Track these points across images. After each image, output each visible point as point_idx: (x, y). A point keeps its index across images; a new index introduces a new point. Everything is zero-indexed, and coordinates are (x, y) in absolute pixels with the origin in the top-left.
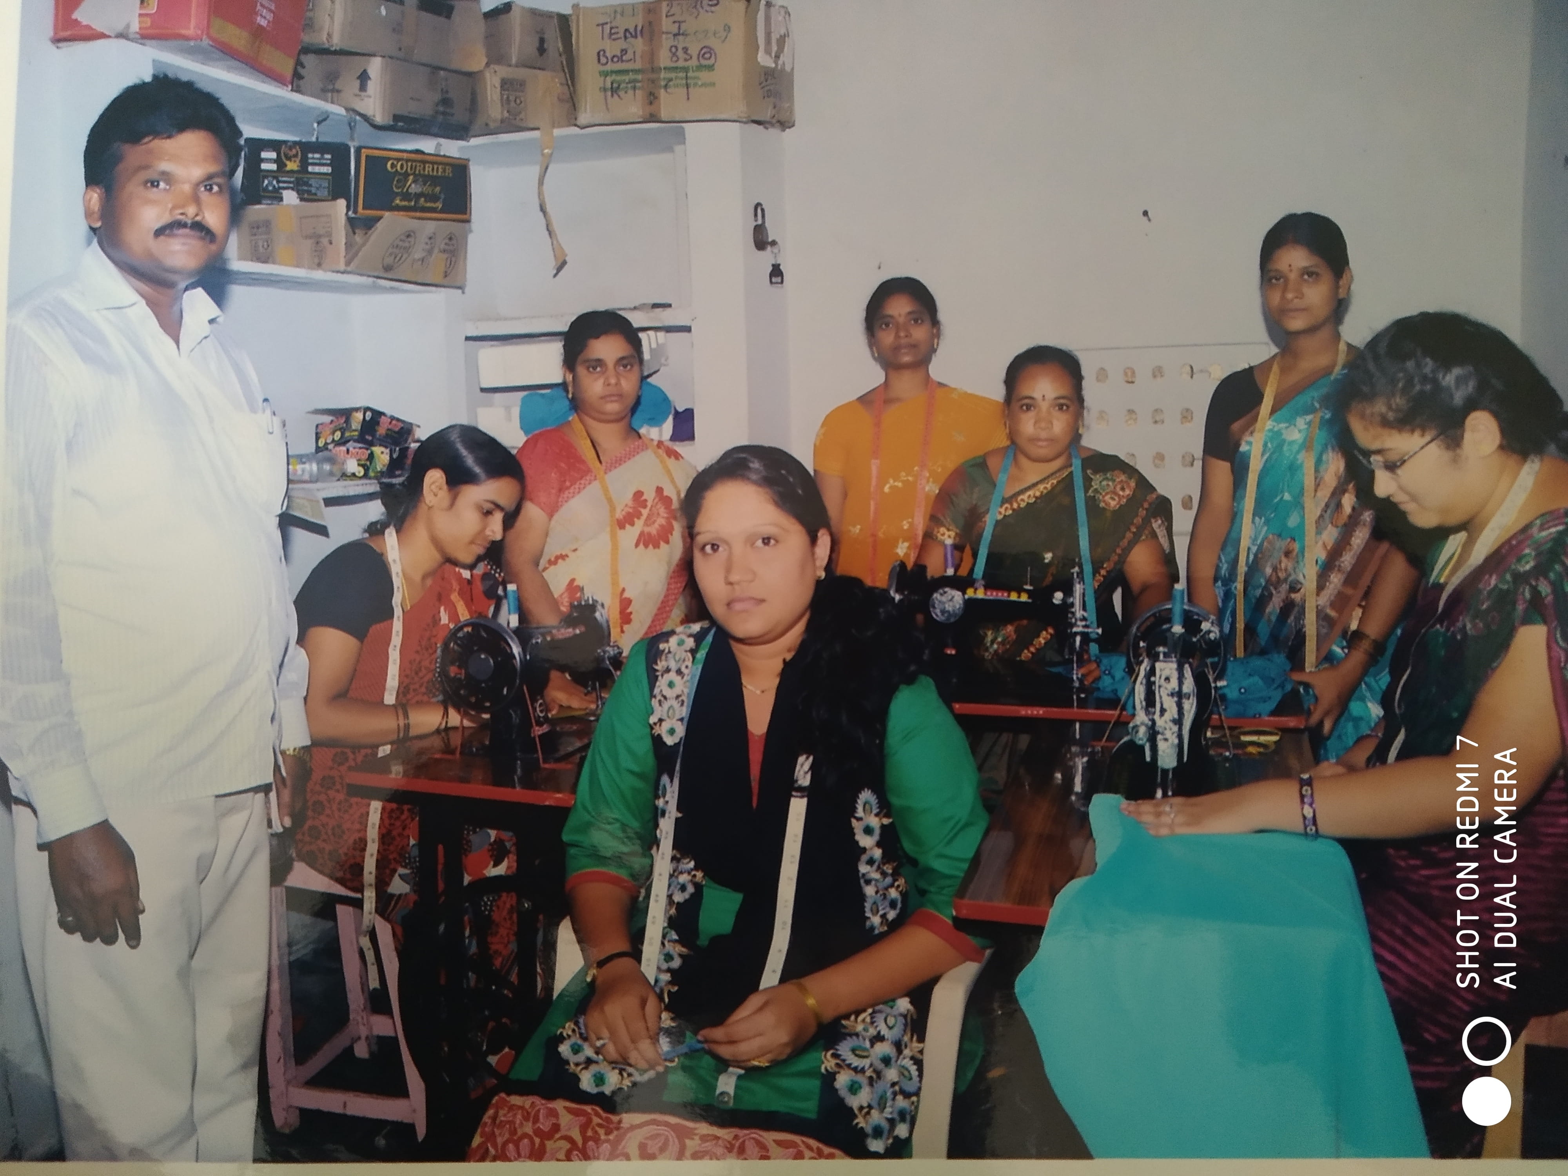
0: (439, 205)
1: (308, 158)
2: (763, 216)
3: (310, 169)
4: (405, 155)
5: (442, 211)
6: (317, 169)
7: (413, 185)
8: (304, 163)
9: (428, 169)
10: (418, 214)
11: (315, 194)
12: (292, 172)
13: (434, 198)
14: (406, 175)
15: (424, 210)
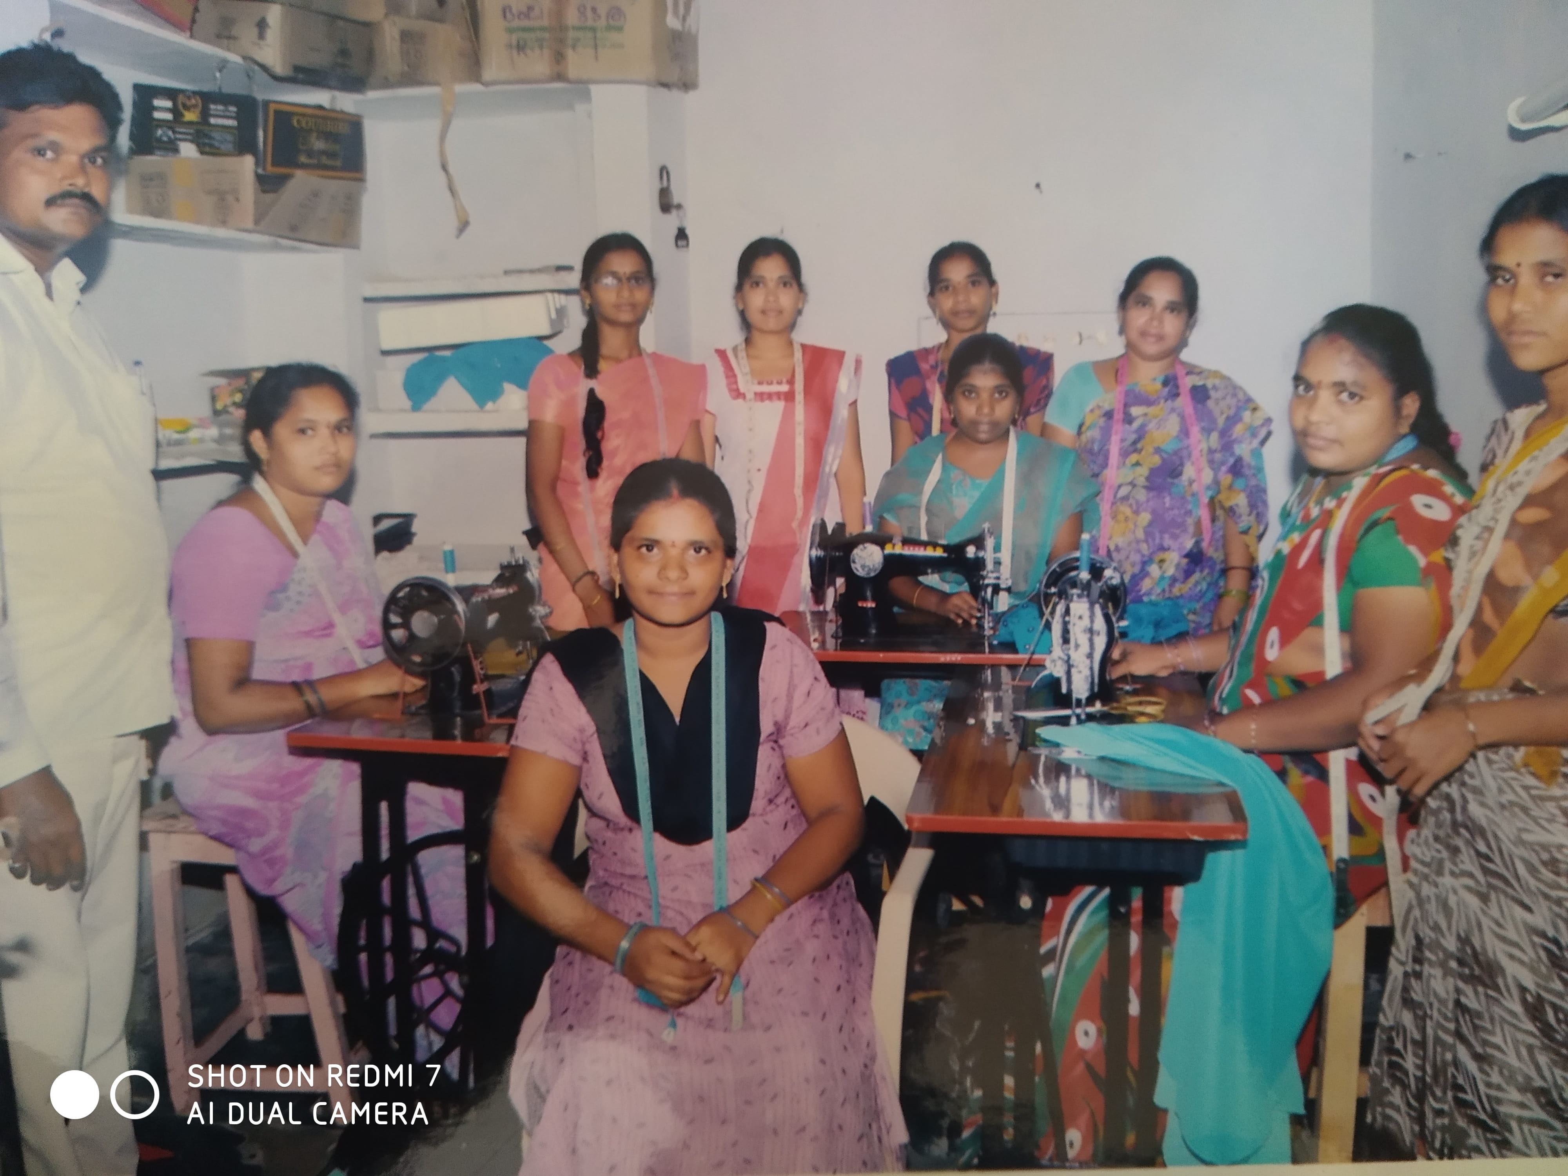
0: (339, 163)
1: (208, 109)
2: (668, 179)
3: (212, 121)
4: (310, 111)
5: (341, 170)
6: (220, 122)
7: (317, 143)
8: (205, 114)
9: (329, 124)
10: (321, 172)
11: (218, 149)
12: (190, 123)
13: (334, 156)
14: (310, 131)
15: (326, 168)
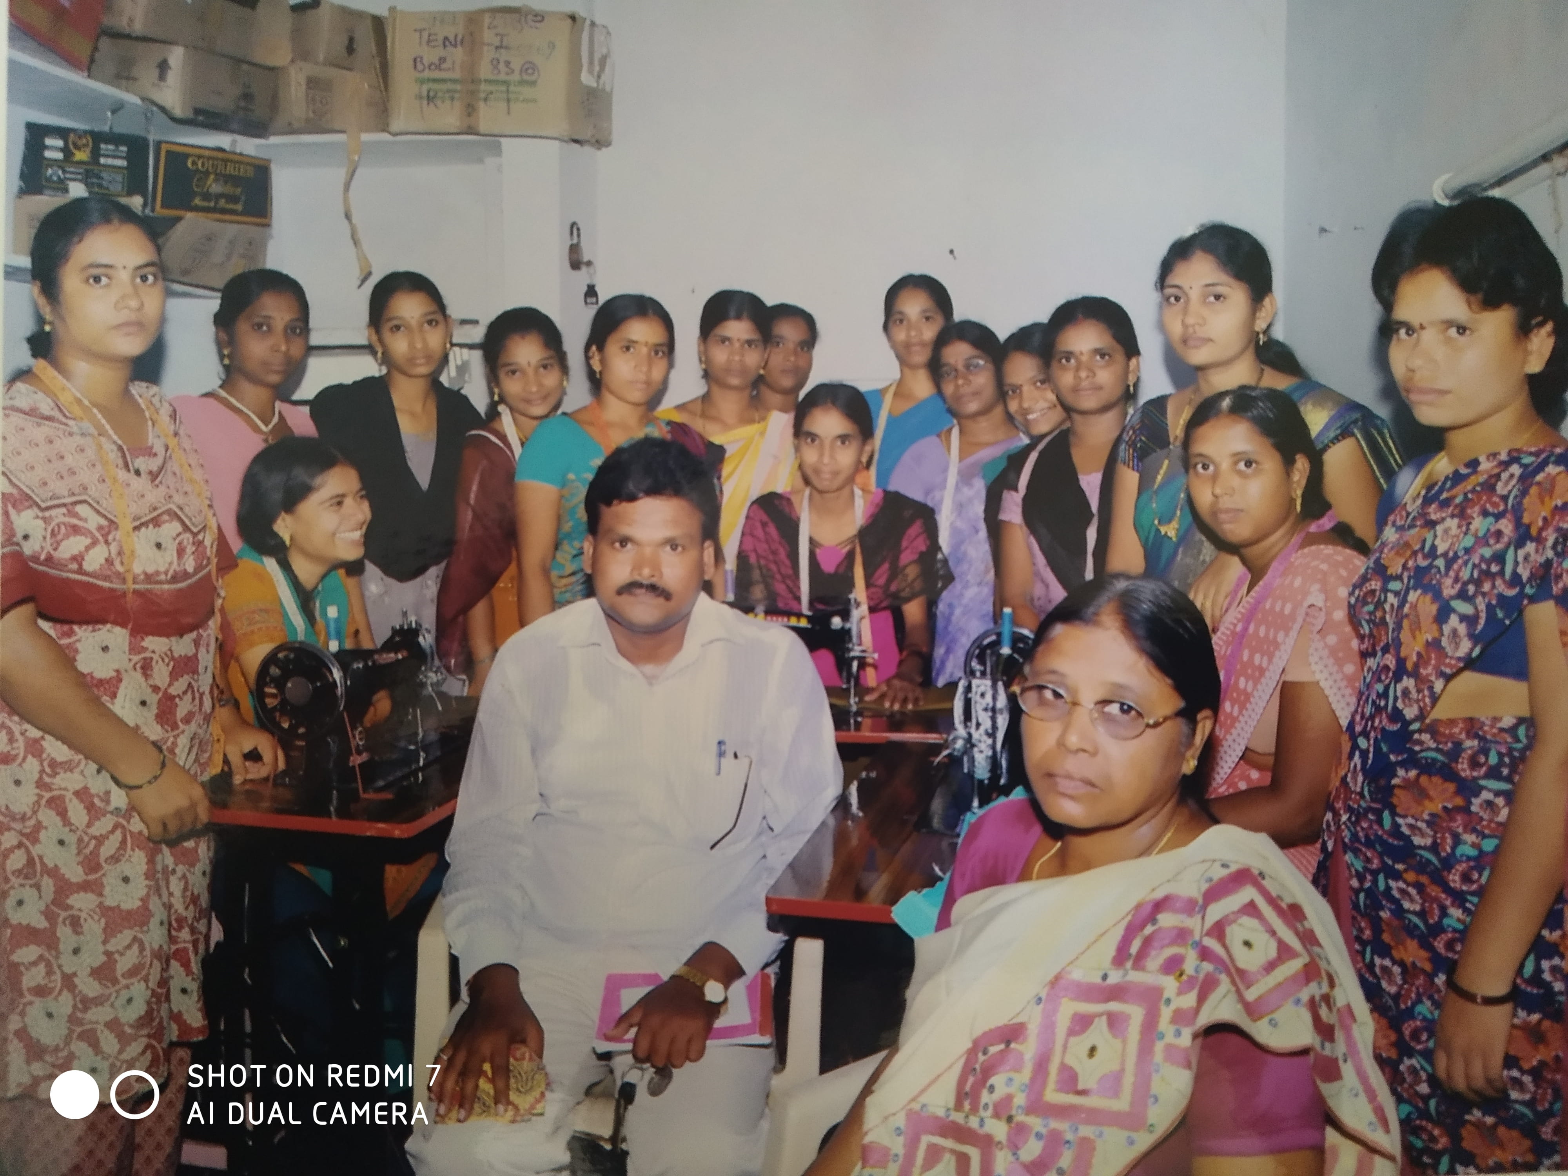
0: (239, 207)
1: (99, 149)
2: (579, 236)
3: (102, 160)
4: (207, 153)
5: (242, 214)
6: (110, 161)
7: (214, 186)
8: (96, 154)
9: (230, 170)
10: (218, 216)
12: (81, 163)
13: (234, 199)
14: (207, 173)
15: (223, 211)
